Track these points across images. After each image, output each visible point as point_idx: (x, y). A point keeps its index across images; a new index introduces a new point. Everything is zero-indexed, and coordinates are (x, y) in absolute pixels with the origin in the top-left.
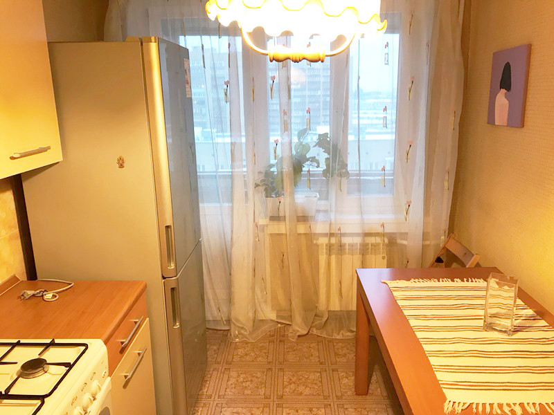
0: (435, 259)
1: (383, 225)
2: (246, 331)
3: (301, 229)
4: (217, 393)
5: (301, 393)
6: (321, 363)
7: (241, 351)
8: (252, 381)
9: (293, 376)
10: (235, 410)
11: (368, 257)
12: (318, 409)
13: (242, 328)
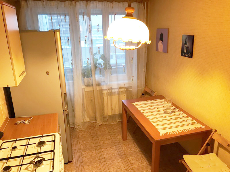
0: (142, 94)
1: (124, 85)
2: (80, 126)
3: (98, 88)
4: (78, 148)
5: (106, 143)
6: (109, 133)
7: (81, 134)
8: (88, 142)
9: (102, 138)
10: (86, 152)
11: (120, 95)
12: (113, 147)
13: (79, 126)
